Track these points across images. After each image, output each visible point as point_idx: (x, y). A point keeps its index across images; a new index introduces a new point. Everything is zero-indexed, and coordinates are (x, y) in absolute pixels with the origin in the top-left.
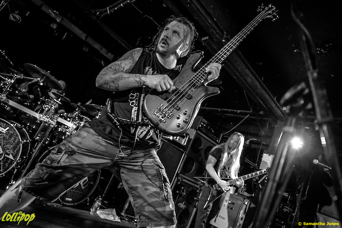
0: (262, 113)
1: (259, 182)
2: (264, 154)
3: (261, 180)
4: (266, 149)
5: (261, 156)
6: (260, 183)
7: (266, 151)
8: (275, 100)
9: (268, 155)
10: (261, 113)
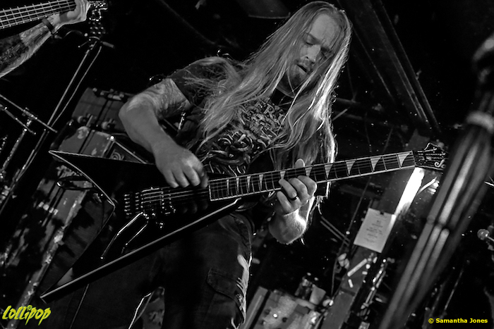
0: (378, 108)
1: (349, 274)
2: (370, 210)
3: (355, 270)
4: (374, 199)
5: (362, 215)
6: (352, 277)
7: (376, 203)
8: (417, 78)
9: (378, 212)
10: (376, 108)
